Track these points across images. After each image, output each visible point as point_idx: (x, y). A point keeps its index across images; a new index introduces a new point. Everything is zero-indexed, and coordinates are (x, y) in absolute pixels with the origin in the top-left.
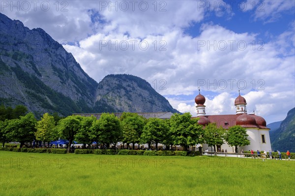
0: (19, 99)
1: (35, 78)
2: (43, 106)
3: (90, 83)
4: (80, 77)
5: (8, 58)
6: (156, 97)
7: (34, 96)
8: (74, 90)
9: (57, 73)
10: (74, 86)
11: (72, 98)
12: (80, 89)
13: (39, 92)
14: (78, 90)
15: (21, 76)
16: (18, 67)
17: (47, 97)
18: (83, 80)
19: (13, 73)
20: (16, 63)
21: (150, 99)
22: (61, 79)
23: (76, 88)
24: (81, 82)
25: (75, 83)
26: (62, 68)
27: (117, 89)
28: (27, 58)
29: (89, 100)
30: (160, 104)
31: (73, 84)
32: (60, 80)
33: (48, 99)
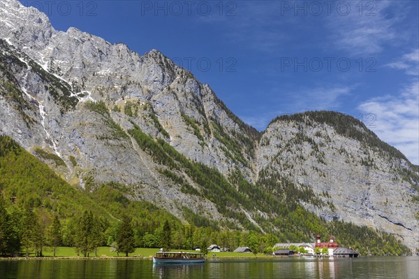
0: (150, 182)
1: (162, 143)
2: (183, 191)
3: (245, 136)
4: (227, 128)
5: (119, 114)
6: (375, 151)
7: (167, 174)
8: (222, 155)
9: (192, 128)
10: (221, 148)
11: (221, 171)
12: (230, 152)
13: (173, 166)
14: (227, 154)
15: (145, 143)
16: (137, 128)
17: (184, 174)
18: (234, 133)
19: (133, 140)
20: (132, 123)
21: (363, 156)
22: (200, 137)
23: (224, 150)
24: (231, 136)
25: (221, 141)
26: (197, 116)
27: (296, 143)
28: (145, 109)
29: (247, 169)
30: (385, 165)
31: (219, 144)
32: (197, 140)
33: (186, 176)
